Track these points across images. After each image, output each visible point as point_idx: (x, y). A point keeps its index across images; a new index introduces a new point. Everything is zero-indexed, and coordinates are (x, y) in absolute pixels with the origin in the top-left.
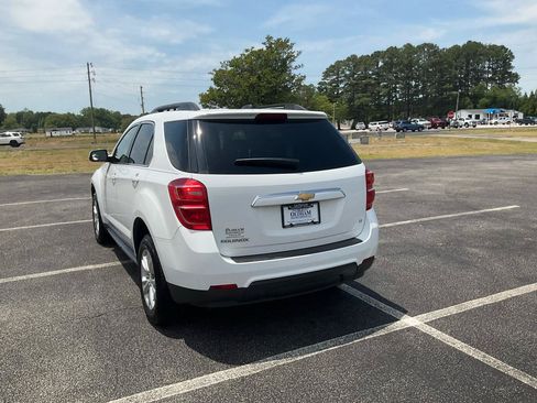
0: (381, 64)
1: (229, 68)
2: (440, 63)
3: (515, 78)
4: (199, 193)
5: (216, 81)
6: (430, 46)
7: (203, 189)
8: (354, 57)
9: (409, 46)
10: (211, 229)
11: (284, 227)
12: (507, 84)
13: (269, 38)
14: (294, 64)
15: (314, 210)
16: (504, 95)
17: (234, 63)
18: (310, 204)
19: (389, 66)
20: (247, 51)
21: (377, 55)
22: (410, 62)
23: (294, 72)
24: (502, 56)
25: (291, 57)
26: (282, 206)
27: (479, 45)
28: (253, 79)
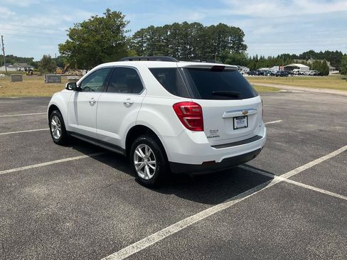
0: (169, 33)
1: (80, 28)
2: (204, 36)
3: (245, 47)
4: (198, 110)
5: (71, 36)
6: (199, 24)
7: (200, 107)
8: (152, 27)
9: (185, 23)
10: (203, 130)
11: (234, 129)
12: (240, 51)
13: (108, 10)
14: (125, 29)
15: (245, 120)
16: (239, 57)
17: (84, 25)
18: (244, 117)
19: (174, 35)
20: (93, 17)
21: (167, 27)
22: (187, 33)
23: (125, 34)
24: (238, 34)
25: (123, 25)
26: (234, 118)
27: (226, 26)
28: (98, 37)
